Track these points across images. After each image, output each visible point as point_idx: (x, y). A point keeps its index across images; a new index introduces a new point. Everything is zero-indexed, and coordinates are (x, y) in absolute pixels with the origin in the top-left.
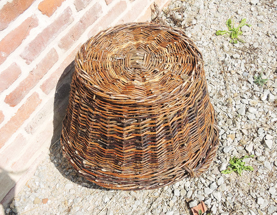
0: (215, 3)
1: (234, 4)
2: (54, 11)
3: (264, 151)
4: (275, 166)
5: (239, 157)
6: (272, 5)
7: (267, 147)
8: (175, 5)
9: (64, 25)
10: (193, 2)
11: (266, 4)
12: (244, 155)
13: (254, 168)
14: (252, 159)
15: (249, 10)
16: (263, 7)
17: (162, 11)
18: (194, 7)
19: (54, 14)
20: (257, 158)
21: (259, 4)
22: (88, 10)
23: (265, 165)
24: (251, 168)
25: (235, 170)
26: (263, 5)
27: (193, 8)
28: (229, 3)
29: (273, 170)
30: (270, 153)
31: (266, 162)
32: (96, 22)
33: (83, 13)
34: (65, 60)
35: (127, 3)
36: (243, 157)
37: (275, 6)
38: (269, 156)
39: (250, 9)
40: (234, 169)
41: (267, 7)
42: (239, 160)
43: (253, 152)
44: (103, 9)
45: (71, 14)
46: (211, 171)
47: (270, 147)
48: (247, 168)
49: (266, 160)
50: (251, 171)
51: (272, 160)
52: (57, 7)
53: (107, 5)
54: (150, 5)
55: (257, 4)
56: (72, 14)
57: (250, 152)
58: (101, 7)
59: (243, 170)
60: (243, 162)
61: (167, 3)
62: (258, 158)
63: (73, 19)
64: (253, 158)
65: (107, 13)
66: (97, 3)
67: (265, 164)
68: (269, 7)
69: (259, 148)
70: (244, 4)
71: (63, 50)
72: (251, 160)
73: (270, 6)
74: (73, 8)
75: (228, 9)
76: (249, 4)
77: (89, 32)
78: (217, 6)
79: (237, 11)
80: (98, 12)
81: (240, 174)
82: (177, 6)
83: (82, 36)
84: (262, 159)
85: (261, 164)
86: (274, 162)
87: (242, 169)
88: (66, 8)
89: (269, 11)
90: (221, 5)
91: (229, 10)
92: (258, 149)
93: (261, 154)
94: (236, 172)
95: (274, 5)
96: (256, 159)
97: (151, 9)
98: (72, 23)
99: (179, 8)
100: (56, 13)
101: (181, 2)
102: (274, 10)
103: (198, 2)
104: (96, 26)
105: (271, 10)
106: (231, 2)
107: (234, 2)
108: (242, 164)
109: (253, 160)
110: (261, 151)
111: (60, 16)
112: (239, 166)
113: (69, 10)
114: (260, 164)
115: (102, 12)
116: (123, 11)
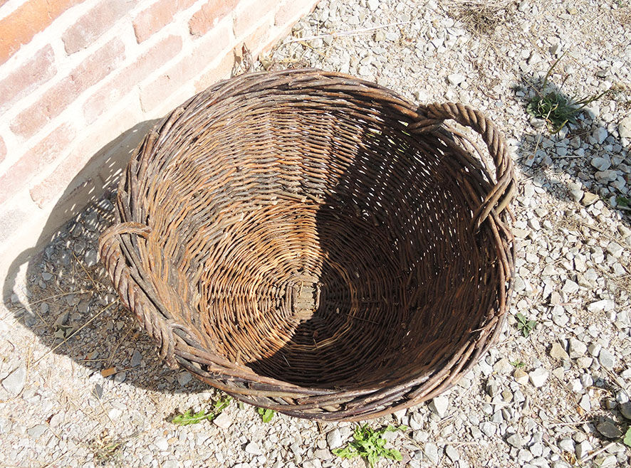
0: (374, 65)
1: (413, 74)
2: (13, 54)
3: (428, 421)
4: (447, 455)
5: (374, 425)
6: (491, 92)
7: (436, 412)
8: (289, 51)
9: (31, 83)
10: (327, 53)
11: (478, 89)
12: (386, 423)
13: (403, 455)
14: (401, 433)
15: (443, 94)
16: (472, 93)
17: (258, 60)
18: (328, 65)
19: (11, 60)
20: (412, 432)
21: (465, 85)
22: (93, 53)
23: (426, 452)
24: (398, 454)
25: (364, 454)
26: (472, 88)
27: (325, 67)
28: (403, 69)
29: (441, 464)
30: (441, 427)
31: (430, 444)
32: (108, 79)
33: (79, 58)
34: (21, 159)
35: (183, 40)
36: (385, 427)
37: (496, 97)
38: (437, 433)
39: (445, 93)
40: (362, 453)
41: (480, 94)
42: (375, 435)
43: (407, 418)
44: (126, 53)
45: (51, 60)
46: (314, 450)
47: (442, 413)
48: (389, 454)
49: (430, 440)
50: (395, 462)
51: (441, 442)
52: (22, 44)
53: (138, 43)
54: (233, 47)
55: (459, 85)
56: (53, 61)
57: (399, 418)
58: (123, 48)
59: (381, 457)
60: (383, 438)
61: (271, 43)
62: (414, 435)
63: (55, 72)
64: (403, 432)
65: (135, 61)
66: (115, 38)
67: (426, 449)
68: (483, 96)
69: (419, 412)
70: (434, 80)
71: (20, 138)
72: (399, 436)
73: (486, 93)
74: (59, 48)
75: (398, 83)
76: (444, 80)
77: (88, 100)
78: (376, 73)
79: (418, 93)
80: (115, 58)
81: (371, 464)
82: (292, 54)
83: (70, 107)
84: (421, 436)
85: (419, 448)
86: (446, 446)
87: (379, 455)
88: (41, 46)
89: (483, 104)
90: (386, 72)
91: (401, 86)
92: (417, 415)
93: (420, 426)
94: (366, 459)
95: (494, 93)
96: (411, 435)
97: (235, 55)
98: (50, 81)
99: (296, 60)
100: (16, 58)
101: (301, 48)
102: (493, 105)
103: (338, 56)
104: (104, 88)
105: (486, 103)
106: (408, 68)
107: (414, 70)
108: (380, 443)
109: (403, 436)
110: (423, 419)
111: (24, 65)
112: (373, 447)
113: (49, 52)
114: (417, 449)
115: (124, 58)
116: (171, 57)
